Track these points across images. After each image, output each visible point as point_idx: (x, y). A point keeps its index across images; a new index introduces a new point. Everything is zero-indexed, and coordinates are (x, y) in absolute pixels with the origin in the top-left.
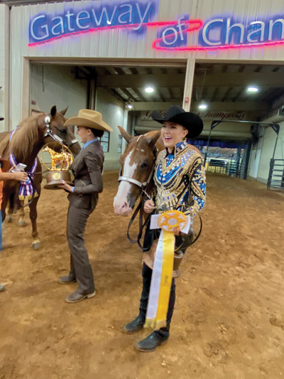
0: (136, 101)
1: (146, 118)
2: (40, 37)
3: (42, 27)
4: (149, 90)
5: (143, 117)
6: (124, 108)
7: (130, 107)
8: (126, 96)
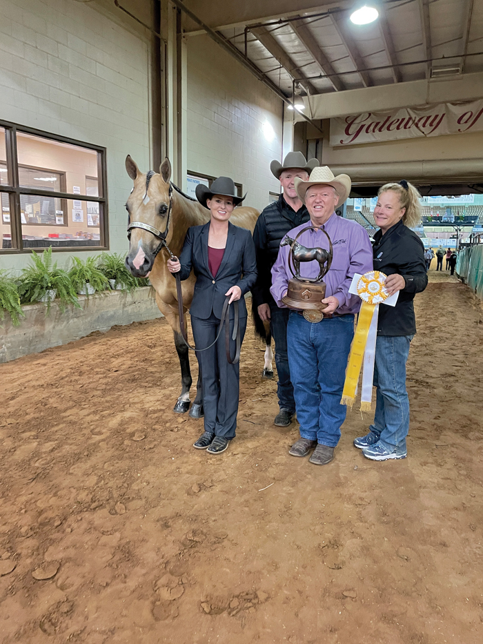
1: (347, 140)
5: (338, 138)
6: (282, 116)
7: (298, 108)
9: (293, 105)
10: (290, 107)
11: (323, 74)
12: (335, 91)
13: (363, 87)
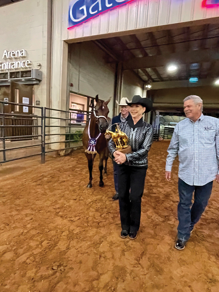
0: (154, 81)
2: (78, 18)
3: (81, 9)
4: (172, 68)
6: (143, 88)
7: (149, 87)
8: (145, 78)
10: (146, 86)
11: (157, 78)
12: (160, 82)
13: (169, 81)
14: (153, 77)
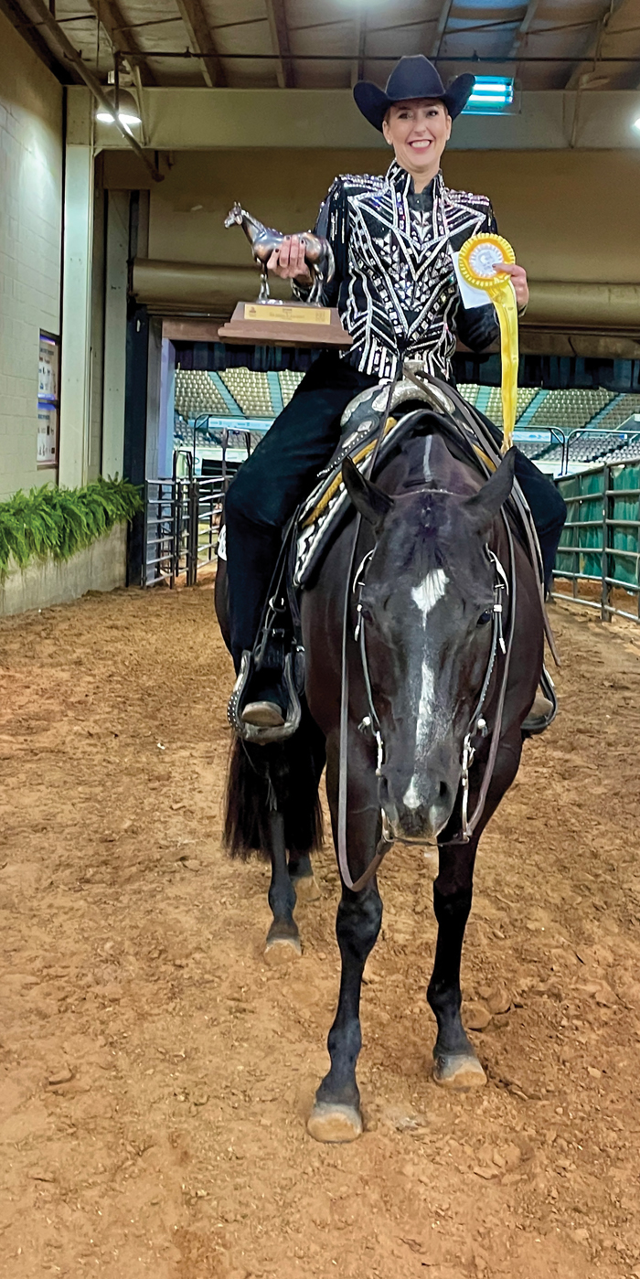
9: (114, 112)
10: (104, 117)
11: (191, 51)
12: (205, 86)
13: (277, 86)
14: (148, 43)
